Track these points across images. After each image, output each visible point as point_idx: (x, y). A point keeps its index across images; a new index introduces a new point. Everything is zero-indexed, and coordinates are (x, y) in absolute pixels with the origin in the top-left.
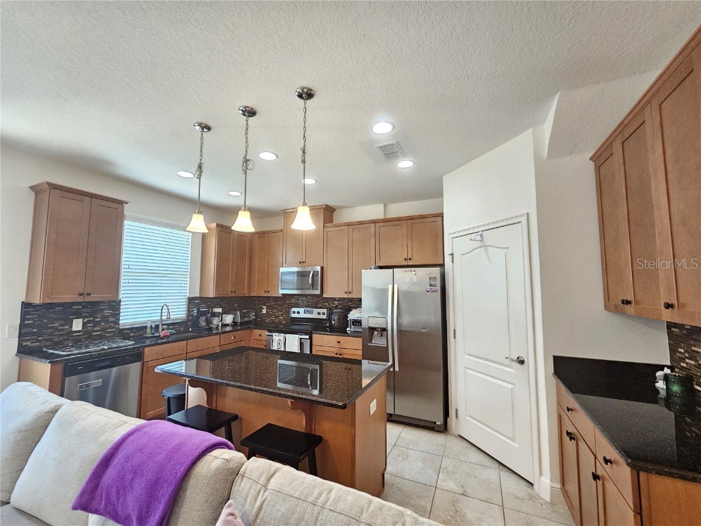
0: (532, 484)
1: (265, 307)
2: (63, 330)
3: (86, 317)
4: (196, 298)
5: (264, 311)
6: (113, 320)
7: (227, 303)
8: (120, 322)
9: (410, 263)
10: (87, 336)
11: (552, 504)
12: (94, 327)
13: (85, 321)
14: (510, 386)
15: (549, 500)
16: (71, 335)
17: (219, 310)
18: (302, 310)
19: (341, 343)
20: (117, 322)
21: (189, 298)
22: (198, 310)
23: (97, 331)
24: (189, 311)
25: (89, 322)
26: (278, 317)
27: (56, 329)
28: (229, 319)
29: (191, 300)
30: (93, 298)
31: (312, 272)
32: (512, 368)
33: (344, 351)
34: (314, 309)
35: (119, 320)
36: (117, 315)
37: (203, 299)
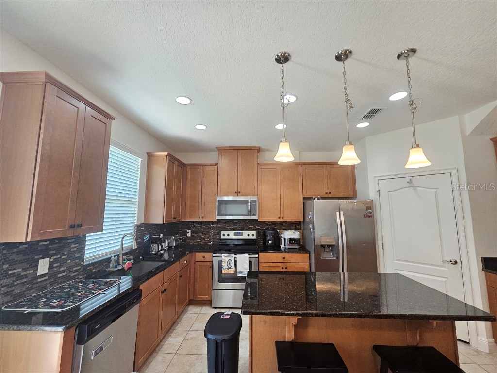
0: (468, 343)
1: (190, 231)
2: (26, 276)
3: (53, 255)
4: (142, 225)
5: (189, 235)
6: (79, 255)
8: (86, 256)
9: (330, 196)
10: (52, 280)
11: (490, 353)
12: (60, 267)
13: (52, 260)
14: (444, 279)
15: (488, 352)
16: (35, 282)
18: (232, 233)
19: (286, 259)
20: (82, 258)
21: (137, 225)
23: (62, 272)
25: (55, 261)
26: (204, 239)
27: (19, 277)
29: (138, 228)
31: (250, 201)
32: (445, 267)
33: (289, 265)
34: (244, 232)
35: (84, 254)
36: (82, 250)
37: (146, 226)
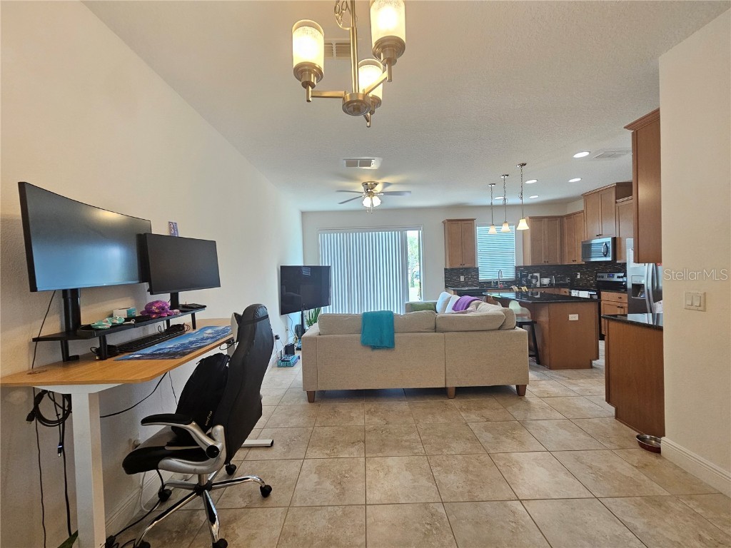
1: (579, 273)
2: (458, 280)
3: (465, 275)
4: (521, 267)
5: (579, 277)
6: (476, 278)
7: (545, 270)
8: (479, 279)
10: (466, 284)
12: (469, 280)
13: (465, 277)
16: (461, 282)
17: (538, 275)
18: (605, 275)
21: (515, 267)
22: (521, 274)
23: (470, 282)
24: (517, 275)
26: (589, 281)
27: (455, 280)
28: (546, 281)
29: (517, 268)
30: (466, 266)
31: (604, 243)
34: (615, 274)
36: (478, 276)
37: (526, 267)
